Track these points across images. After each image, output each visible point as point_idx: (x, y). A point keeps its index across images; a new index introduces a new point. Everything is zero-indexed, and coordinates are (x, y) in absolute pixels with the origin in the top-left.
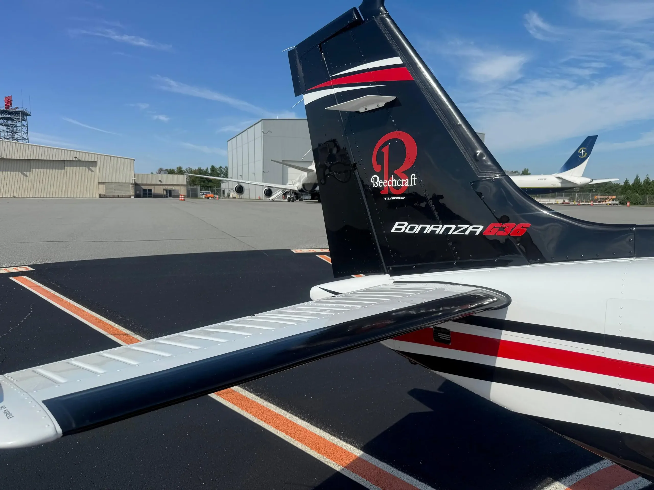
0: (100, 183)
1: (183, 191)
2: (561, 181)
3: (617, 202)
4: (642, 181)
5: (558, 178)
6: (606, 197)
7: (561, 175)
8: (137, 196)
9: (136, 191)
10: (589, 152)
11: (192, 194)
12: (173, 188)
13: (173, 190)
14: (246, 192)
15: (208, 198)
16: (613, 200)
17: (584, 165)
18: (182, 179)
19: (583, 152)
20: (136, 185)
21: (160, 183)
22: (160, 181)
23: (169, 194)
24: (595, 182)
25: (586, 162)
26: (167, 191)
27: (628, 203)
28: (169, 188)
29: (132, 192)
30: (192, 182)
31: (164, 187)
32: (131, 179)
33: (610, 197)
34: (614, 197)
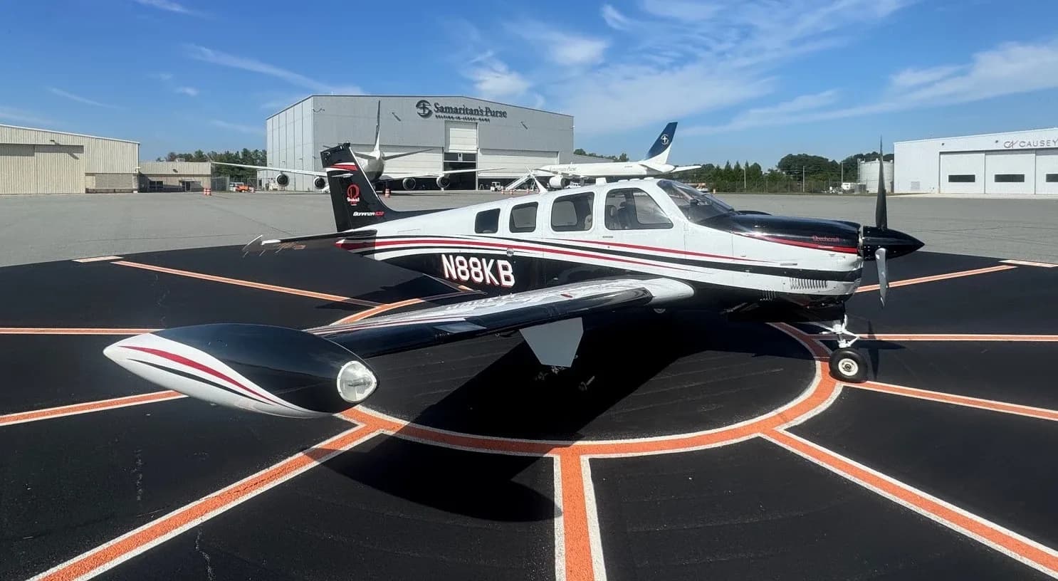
0: (87, 174)
1: (206, 183)
2: (646, 168)
3: (706, 190)
4: (733, 168)
5: (643, 165)
6: (696, 184)
7: (645, 163)
8: (141, 190)
9: (140, 185)
10: (670, 138)
11: (219, 187)
12: (193, 179)
13: (193, 182)
14: (291, 182)
15: (241, 191)
16: (703, 187)
17: (667, 152)
18: (206, 168)
19: (665, 139)
20: (141, 177)
21: (174, 173)
22: (175, 170)
23: (187, 187)
24: (678, 169)
25: (669, 149)
26: (183, 183)
27: (714, 191)
28: (187, 179)
29: (135, 185)
30: (217, 171)
31: (180, 178)
32: (134, 168)
33: (700, 185)
34: (703, 184)
